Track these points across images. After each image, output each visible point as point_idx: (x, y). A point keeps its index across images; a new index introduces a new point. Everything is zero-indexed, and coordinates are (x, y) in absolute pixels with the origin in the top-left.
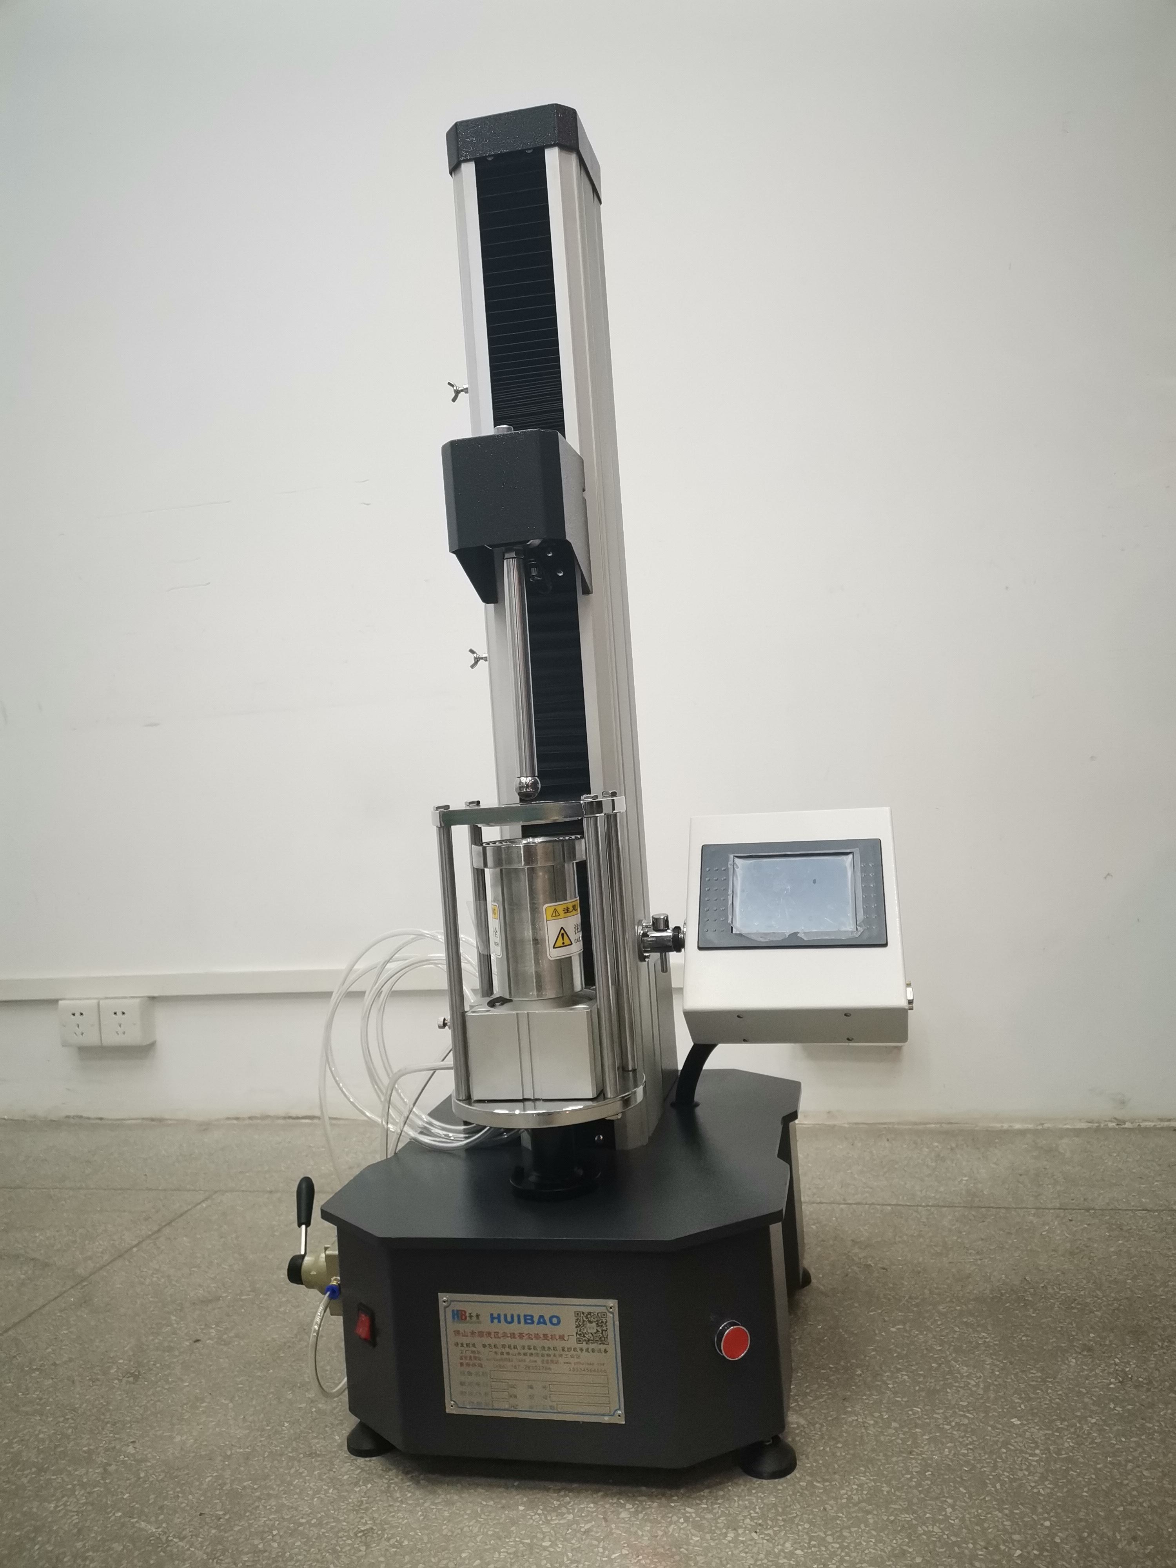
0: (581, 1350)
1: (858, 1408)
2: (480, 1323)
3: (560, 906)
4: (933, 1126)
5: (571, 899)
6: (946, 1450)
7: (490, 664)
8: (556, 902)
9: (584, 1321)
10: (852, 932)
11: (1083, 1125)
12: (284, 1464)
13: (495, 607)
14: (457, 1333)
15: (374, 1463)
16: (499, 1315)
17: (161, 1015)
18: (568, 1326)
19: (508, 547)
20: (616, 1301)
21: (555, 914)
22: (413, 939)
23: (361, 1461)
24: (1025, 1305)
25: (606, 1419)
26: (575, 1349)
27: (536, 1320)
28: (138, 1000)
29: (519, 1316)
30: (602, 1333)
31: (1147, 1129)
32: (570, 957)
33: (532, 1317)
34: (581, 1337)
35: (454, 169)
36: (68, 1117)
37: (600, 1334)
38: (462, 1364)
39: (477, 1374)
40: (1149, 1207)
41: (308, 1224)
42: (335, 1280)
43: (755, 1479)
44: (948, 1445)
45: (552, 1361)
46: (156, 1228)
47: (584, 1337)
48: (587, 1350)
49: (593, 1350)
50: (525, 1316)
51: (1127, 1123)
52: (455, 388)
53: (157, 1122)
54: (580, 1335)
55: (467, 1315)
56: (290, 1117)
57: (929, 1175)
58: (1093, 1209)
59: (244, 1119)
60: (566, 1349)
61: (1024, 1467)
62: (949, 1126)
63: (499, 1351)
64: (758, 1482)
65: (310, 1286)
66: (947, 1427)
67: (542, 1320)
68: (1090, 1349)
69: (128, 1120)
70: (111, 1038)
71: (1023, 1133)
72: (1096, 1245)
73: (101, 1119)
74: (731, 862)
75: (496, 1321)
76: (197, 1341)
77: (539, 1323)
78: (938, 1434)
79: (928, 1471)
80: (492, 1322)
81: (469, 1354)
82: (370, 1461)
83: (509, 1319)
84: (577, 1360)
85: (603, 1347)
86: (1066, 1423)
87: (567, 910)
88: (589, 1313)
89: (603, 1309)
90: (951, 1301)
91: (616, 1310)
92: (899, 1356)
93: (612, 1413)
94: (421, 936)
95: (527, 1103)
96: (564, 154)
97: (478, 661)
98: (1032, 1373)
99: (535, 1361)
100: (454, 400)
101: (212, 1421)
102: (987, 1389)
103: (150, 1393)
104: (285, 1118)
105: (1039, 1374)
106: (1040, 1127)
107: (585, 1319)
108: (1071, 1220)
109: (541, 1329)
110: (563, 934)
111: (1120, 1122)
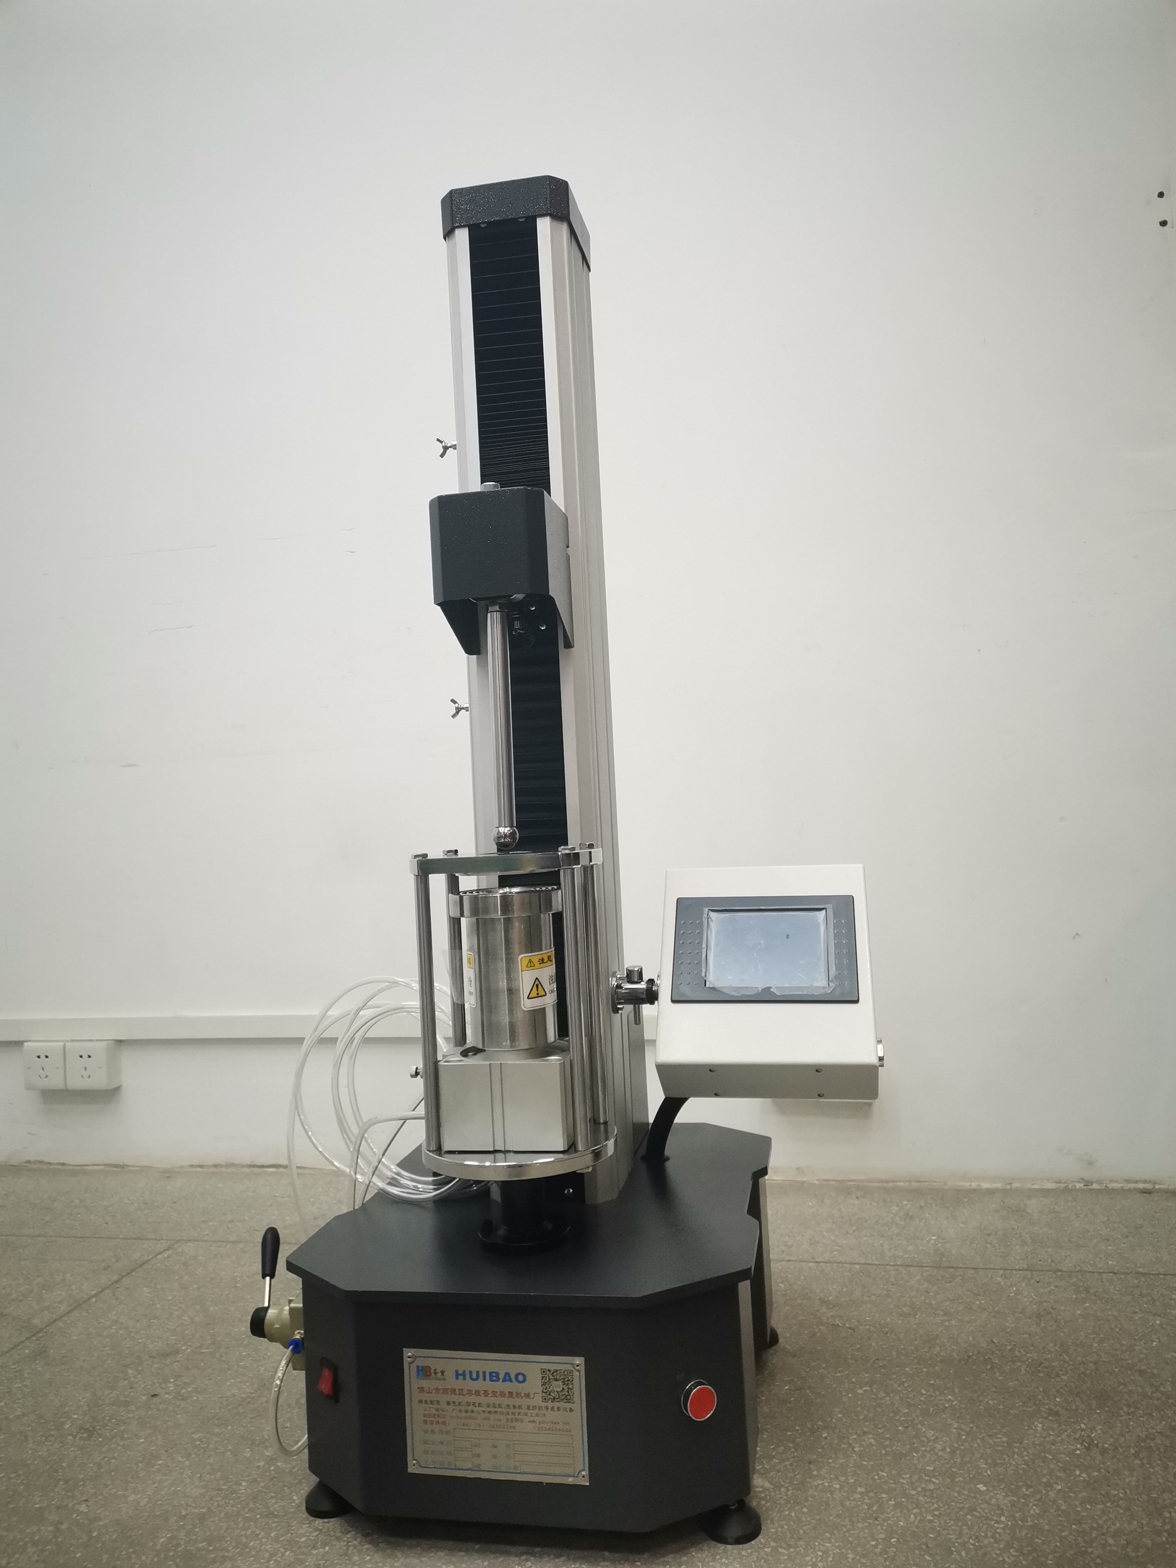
0: (547, 1408)
1: (823, 1472)
2: (444, 1379)
3: (535, 956)
4: (902, 1184)
5: (546, 949)
6: (912, 1516)
7: (471, 714)
8: (531, 952)
9: (550, 1379)
10: (824, 988)
11: (1051, 1186)
12: (241, 1525)
13: (477, 659)
14: (421, 1389)
15: (332, 1525)
16: (464, 1371)
17: (128, 1059)
18: (534, 1384)
19: (492, 601)
20: (583, 1359)
21: (531, 965)
22: (387, 986)
23: (319, 1522)
24: (992, 1368)
25: (571, 1481)
26: (540, 1408)
27: (501, 1376)
28: (105, 1043)
29: (484, 1373)
30: (568, 1391)
31: (1113, 1190)
32: (544, 1008)
33: (498, 1374)
34: (547, 1395)
35: (448, 234)
36: (28, 1162)
37: (565, 1392)
38: (425, 1422)
39: (441, 1432)
40: (1116, 1269)
41: (272, 1276)
42: (299, 1333)
43: (719, 1545)
44: (914, 1511)
45: (517, 1420)
46: (116, 1277)
47: (550, 1395)
48: (552, 1409)
49: (558, 1409)
50: (491, 1373)
51: (1094, 1185)
52: (443, 444)
53: (119, 1169)
54: (546, 1392)
55: (432, 1371)
56: (255, 1166)
57: (898, 1235)
58: (1060, 1271)
59: (208, 1167)
60: (531, 1408)
61: (989, 1534)
62: (918, 1184)
63: (463, 1409)
64: (722, 1547)
65: (272, 1340)
66: (914, 1492)
67: (507, 1378)
68: (1057, 1414)
69: (90, 1165)
70: (76, 1082)
71: (991, 1192)
72: (1063, 1308)
73: (63, 1164)
74: (705, 916)
75: (461, 1378)
76: (155, 1396)
77: (504, 1380)
78: (903, 1500)
79: (893, 1538)
80: (457, 1378)
81: (433, 1411)
82: (328, 1522)
83: (474, 1376)
84: (540, 1419)
85: (568, 1405)
86: (1032, 1490)
87: (542, 961)
88: (556, 1371)
89: (570, 1367)
90: (918, 1363)
91: (582, 1368)
92: (866, 1419)
93: (576, 1475)
94: (396, 983)
95: (498, 1155)
96: (557, 224)
97: (459, 711)
98: (999, 1438)
99: (500, 1420)
100: (442, 456)
101: (167, 1480)
102: (953, 1452)
103: (104, 1449)
104: (250, 1166)
105: (1005, 1439)
106: (1008, 1187)
107: (551, 1377)
108: (1038, 1282)
109: (507, 1387)
110: (537, 986)
111: (1088, 1183)
